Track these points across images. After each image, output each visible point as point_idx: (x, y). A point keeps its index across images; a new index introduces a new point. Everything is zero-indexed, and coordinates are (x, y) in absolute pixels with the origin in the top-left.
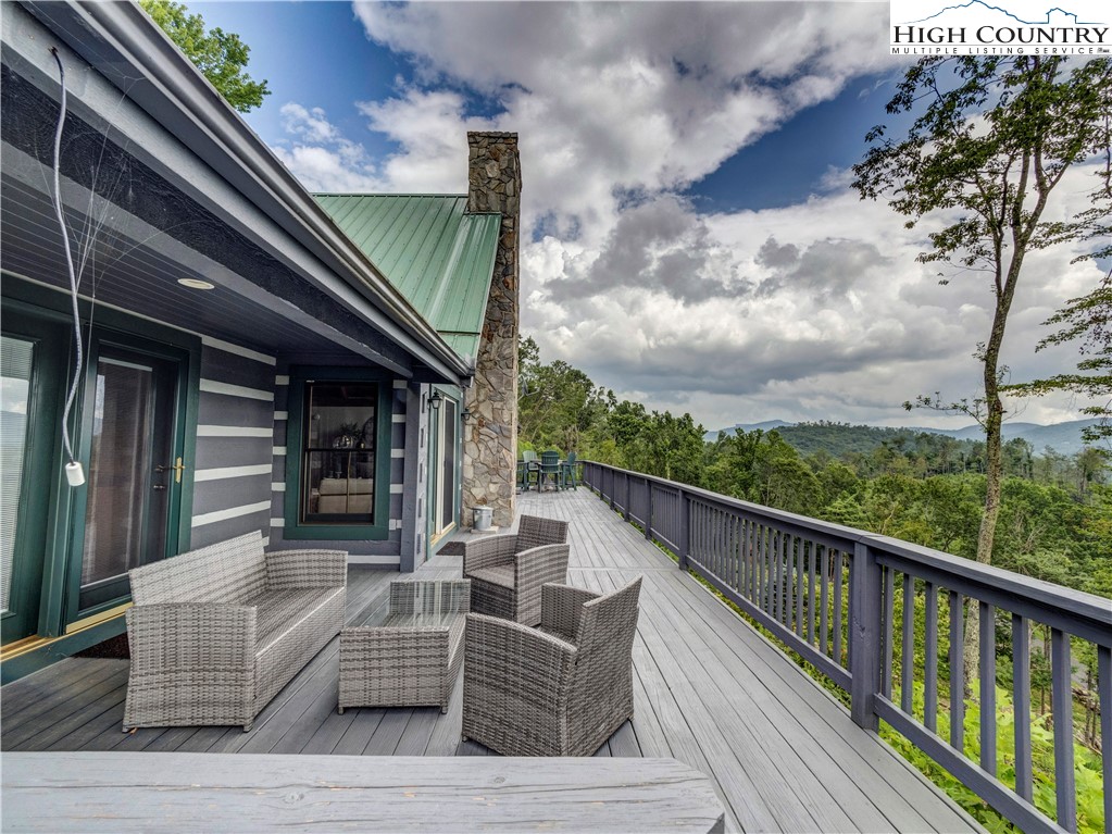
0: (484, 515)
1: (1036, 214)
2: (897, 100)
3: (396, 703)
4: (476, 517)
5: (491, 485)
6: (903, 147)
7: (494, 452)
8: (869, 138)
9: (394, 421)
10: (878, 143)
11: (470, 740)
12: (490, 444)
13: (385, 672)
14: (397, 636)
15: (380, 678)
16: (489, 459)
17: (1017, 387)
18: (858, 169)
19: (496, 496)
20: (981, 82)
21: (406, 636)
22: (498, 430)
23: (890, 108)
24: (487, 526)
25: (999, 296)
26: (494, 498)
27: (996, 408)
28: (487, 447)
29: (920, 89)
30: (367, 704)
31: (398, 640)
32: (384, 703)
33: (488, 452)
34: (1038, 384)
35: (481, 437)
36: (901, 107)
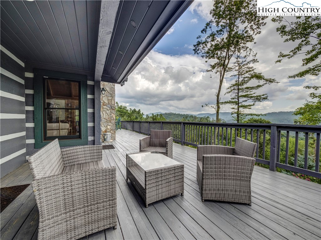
0: (108, 136)
1: (227, 64)
2: (204, 30)
3: (168, 196)
4: (105, 137)
5: (108, 126)
6: (204, 43)
7: (109, 114)
8: (197, 38)
9: (88, 97)
10: (199, 39)
12: (107, 112)
13: (164, 185)
14: (168, 170)
15: (162, 188)
16: (107, 117)
17: (221, 103)
18: (195, 46)
19: (110, 130)
21: (171, 169)
22: (110, 107)
23: (202, 32)
24: (109, 140)
25: (220, 81)
26: (109, 130)
27: (218, 107)
28: (106, 113)
29: (208, 29)
30: (157, 200)
31: (168, 171)
32: (164, 198)
33: (107, 114)
34: (225, 102)
35: (104, 109)
36: (204, 32)
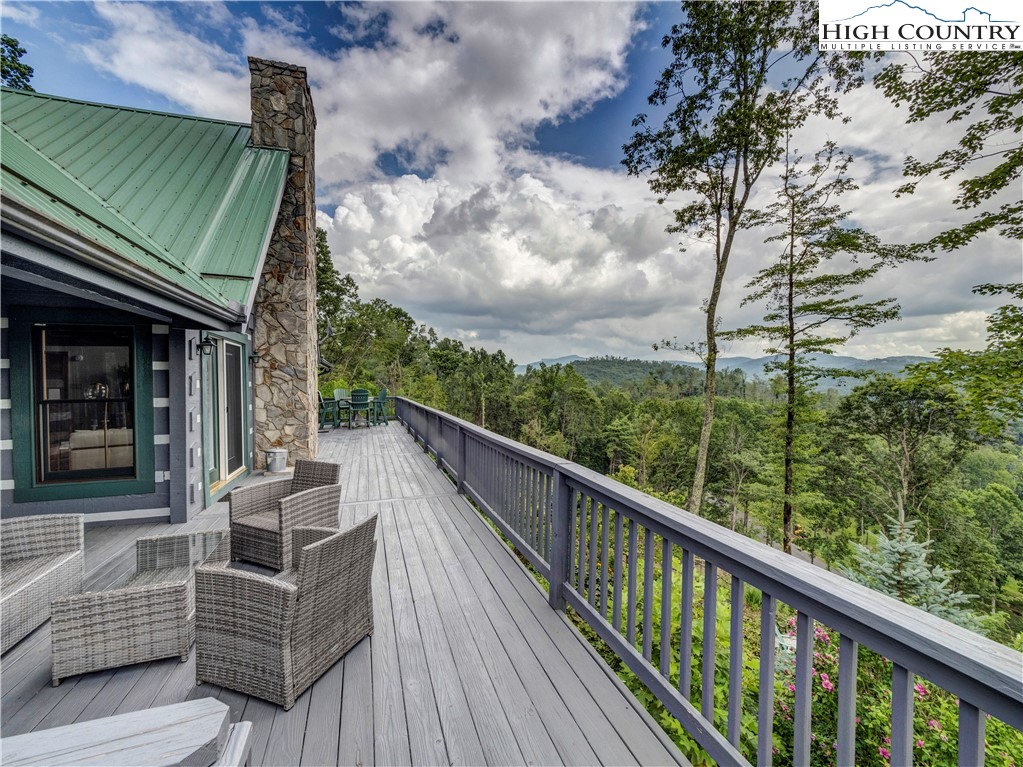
0: (278, 457)
1: (743, 203)
2: (656, 94)
3: (126, 662)
4: (269, 460)
5: (286, 428)
6: (660, 135)
7: (289, 394)
8: (635, 123)
9: (154, 368)
10: (641, 129)
11: (205, 683)
12: (284, 386)
13: (112, 635)
14: (124, 598)
15: (105, 642)
16: (284, 402)
17: (728, 333)
18: (627, 149)
19: (293, 437)
20: (709, 92)
21: (134, 596)
22: (292, 373)
23: (651, 100)
24: (281, 468)
25: (718, 263)
26: (290, 439)
27: (713, 349)
28: (280, 390)
29: (672, 90)
30: (90, 670)
31: (125, 601)
32: (112, 664)
33: (282, 395)
34: (740, 332)
35: (274, 380)
36: (659, 101)
